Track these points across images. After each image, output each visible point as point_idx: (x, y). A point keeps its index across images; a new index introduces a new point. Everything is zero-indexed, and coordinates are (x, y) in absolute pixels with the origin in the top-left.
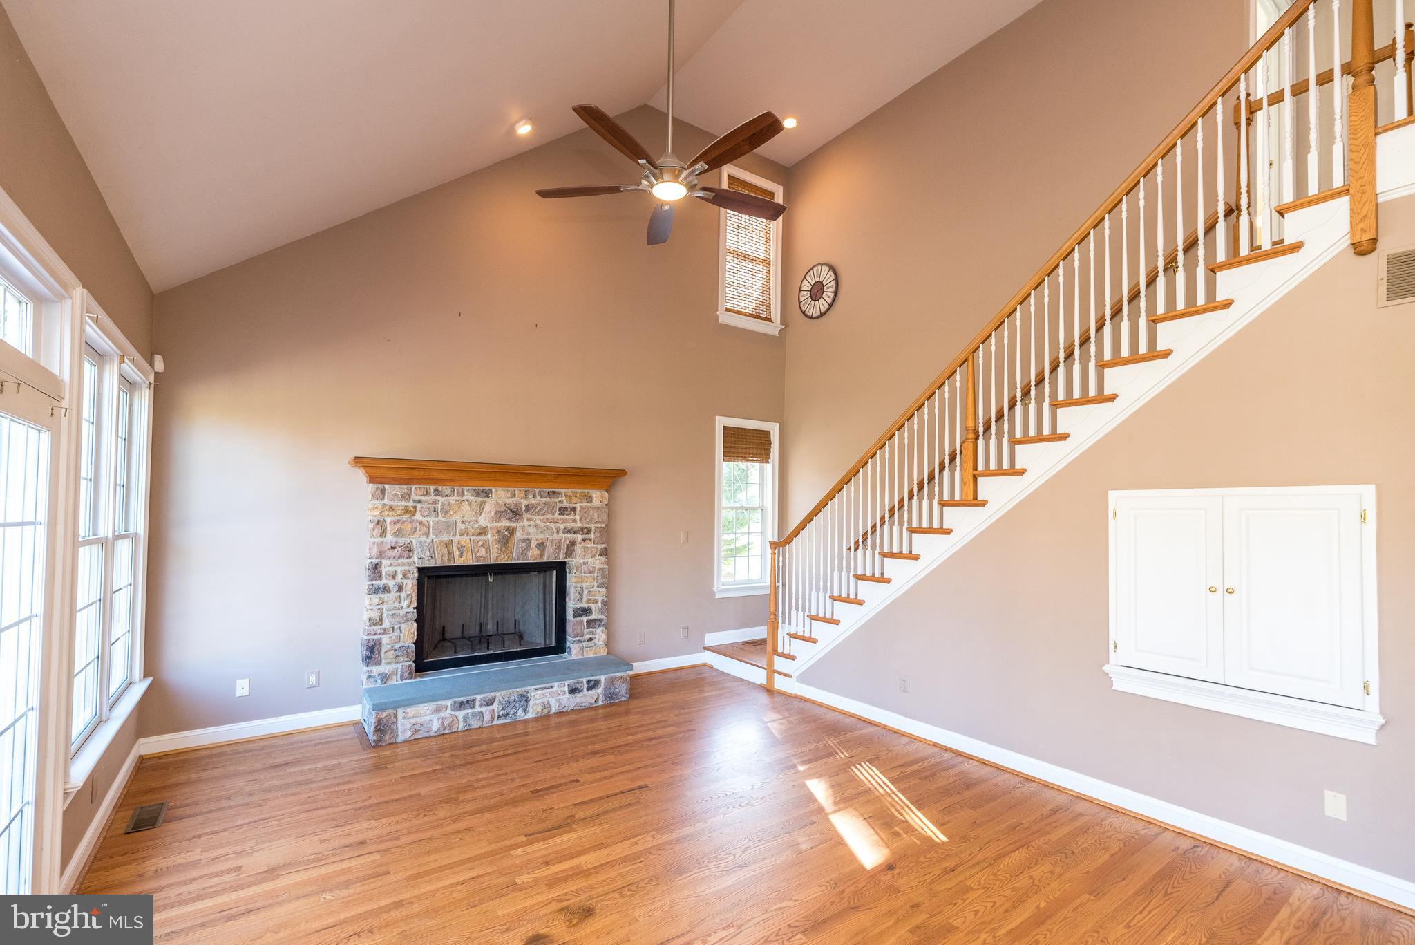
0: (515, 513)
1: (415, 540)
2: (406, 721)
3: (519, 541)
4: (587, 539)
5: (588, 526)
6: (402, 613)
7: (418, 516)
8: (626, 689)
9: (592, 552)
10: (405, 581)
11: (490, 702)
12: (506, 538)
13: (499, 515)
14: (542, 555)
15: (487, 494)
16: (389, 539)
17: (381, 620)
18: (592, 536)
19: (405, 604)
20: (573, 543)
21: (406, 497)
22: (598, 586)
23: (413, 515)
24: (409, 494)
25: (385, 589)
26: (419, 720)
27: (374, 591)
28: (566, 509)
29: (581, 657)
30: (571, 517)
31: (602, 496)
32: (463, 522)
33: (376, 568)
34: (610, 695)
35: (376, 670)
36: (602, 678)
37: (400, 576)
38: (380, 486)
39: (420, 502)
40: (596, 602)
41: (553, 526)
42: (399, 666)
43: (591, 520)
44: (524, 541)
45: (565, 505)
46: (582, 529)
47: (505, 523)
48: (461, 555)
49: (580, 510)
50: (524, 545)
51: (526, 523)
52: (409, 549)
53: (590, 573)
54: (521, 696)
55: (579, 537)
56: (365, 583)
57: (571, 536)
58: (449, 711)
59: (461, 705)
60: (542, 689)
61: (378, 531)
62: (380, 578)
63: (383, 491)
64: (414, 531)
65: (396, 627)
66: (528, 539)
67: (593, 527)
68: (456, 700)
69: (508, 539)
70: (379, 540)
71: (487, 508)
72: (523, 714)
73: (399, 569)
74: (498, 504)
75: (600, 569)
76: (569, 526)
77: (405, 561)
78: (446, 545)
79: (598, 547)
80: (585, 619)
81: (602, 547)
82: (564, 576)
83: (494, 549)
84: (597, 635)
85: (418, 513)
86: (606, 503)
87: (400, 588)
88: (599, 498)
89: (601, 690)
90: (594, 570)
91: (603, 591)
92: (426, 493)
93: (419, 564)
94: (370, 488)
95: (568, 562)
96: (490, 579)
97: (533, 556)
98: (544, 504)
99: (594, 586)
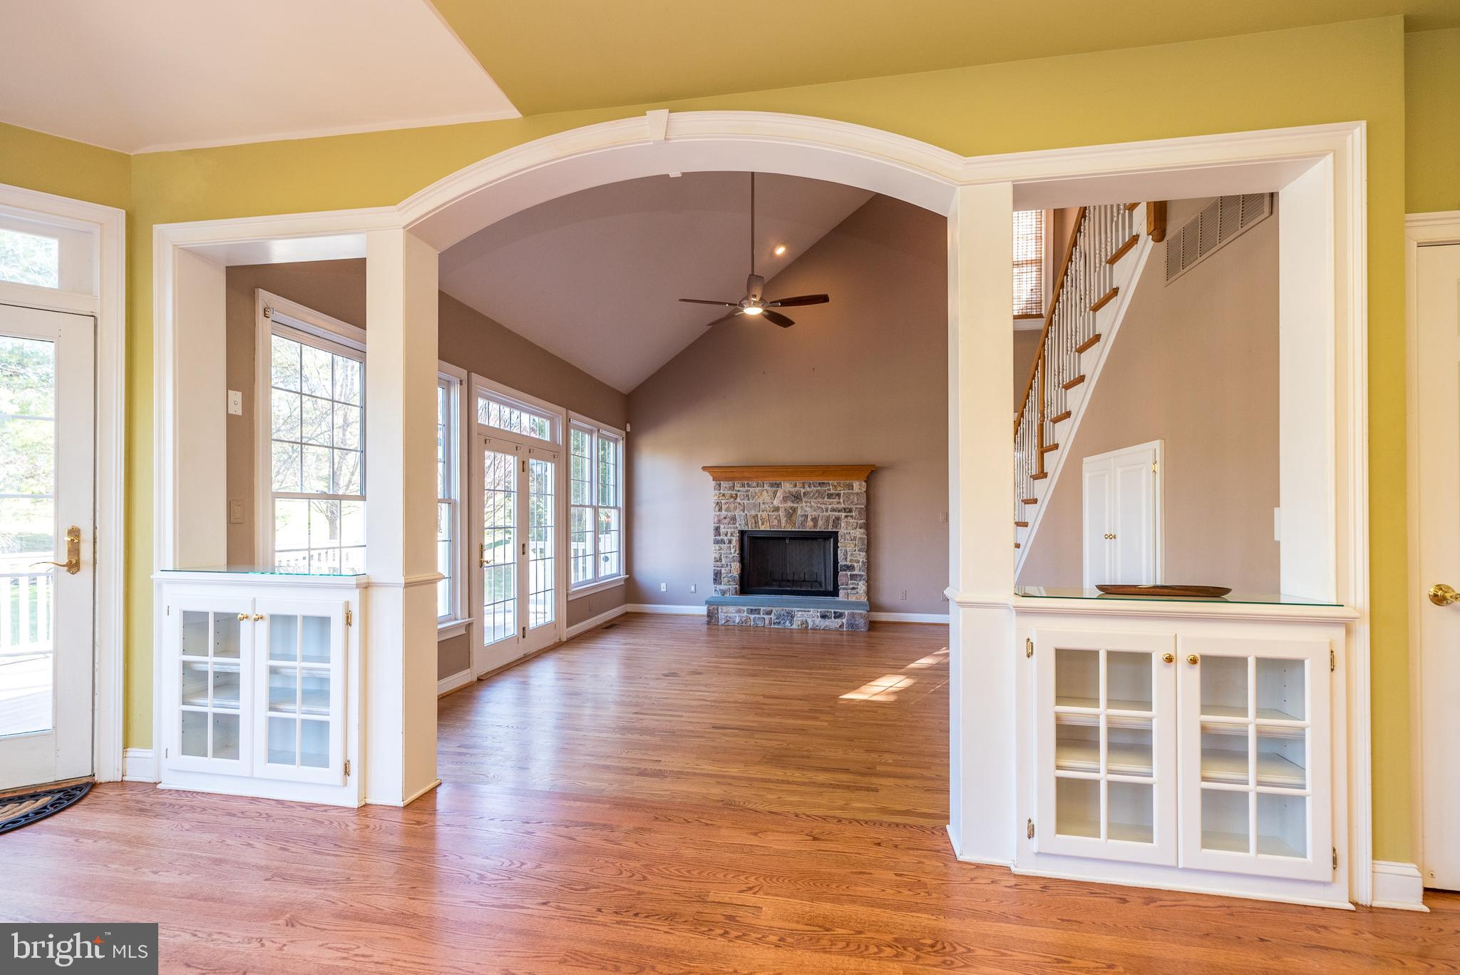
0: (797, 498)
1: (738, 513)
2: (722, 614)
3: (799, 516)
4: (849, 516)
5: (849, 507)
6: (731, 556)
7: (738, 500)
8: (865, 623)
9: (853, 525)
10: (732, 538)
11: (769, 613)
12: (791, 514)
13: (785, 499)
14: (815, 526)
15: (778, 485)
16: (724, 513)
17: (720, 559)
18: (853, 513)
19: (733, 551)
20: (838, 519)
21: (732, 488)
22: (859, 551)
23: (736, 499)
24: (734, 487)
25: (722, 542)
26: (729, 615)
27: (716, 542)
28: (832, 494)
29: (846, 600)
30: (837, 500)
31: (860, 485)
32: (763, 503)
33: (717, 529)
34: (851, 625)
35: (719, 587)
36: (846, 612)
37: (729, 534)
38: (718, 482)
39: (739, 491)
40: (858, 562)
41: (823, 506)
42: (731, 587)
43: (852, 503)
44: (802, 516)
45: (832, 491)
46: (845, 509)
47: (790, 504)
48: (763, 524)
49: (844, 496)
50: (803, 519)
51: (804, 504)
52: (734, 519)
53: (851, 540)
54: (788, 613)
55: (844, 514)
56: (713, 537)
57: (836, 514)
58: (745, 614)
59: (752, 611)
60: (802, 611)
61: (717, 508)
62: (720, 535)
63: (720, 485)
64: (735, 508)
65: (729, 564)
66: (806, 515)
67: (854, 507)
68: (749, 607)
69: (792, 515)
70: (718, 513)
71: (778, 494)
72: (790, 625)
73: (729, 530)
74: (785, 491)
75: (860, 538)
76: (835, 506)
77: (732, 526)
78: (754, 517)
79: (859, 522)
80: (849, 573)
81: (862, 521)
82: (836, 542)
83: (783, 521)
84: (859, 587)
85: (738, 498)
86: (865, 490)
87: (730, 542)
88: (858, 486)
89: (844, 621)
90: (855, 539)
91: (864, 554)
92: (743, 486)
93: (739, 528)
94: (713, 483)
95: (838, 532)
96: (787, 541)
97: (809, 526)
98: (816, 491)
99: (855, 550)
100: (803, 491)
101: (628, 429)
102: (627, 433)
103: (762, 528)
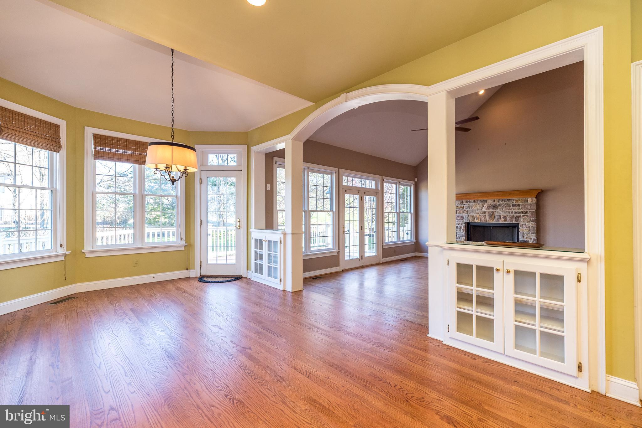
1: (464, 214)
3: (496, 216)
4: (525, 216)
5: (525, 211)
6: (461, 234)
7: (465, 209)
9: (527, 220)
10: (462, 226)
12: (492, 215)
13: (488, 208)
14: (505, 220)
15: (485, 201)
16: (458, 215)
18: (528, 214)
19: (462, 232)
20: (518, 217)
22: (531, 233)
23: (463, 208)
24: (463, 203)
28: (515, 205)
30: (518, 208)
31: (532, 200)
32: (477, 210)
37: (460, 224)
39: (465, 205)
40: (531, 239)
41: (510, 211)
43: (527, 209)
44: (498, 216)
45: (515, 203)
46: (523, 212)
48: (477, 219)
49: (522, 205)
51: (499, 210)
52: (462, 217)
53: (527, 228)
55: (522, 215)
57: (518, 215)
64: (463, 212)
65: (460, 237)
66: (500, 215)
67: (528, 211)
71: (485, 206)
73: (460, 222)
74: (488, 204)
75: (532, 227)
76: (517, 211)
77: (461, 220)
78: (472, 216)
79: (532, 218)
81: (534, 218)
82: (518, 228)
83: (488, 218)
86: (535, 202)
87: (461, 228)
88: (531, 200)
90: (529, 227)
91: (534, 235)
92: (467, 202)
93: (465, 221)
95: (519, 224)
96: (491, 228)
97: (502, 221)
98: (506, 204)
99: (529, 233)
100: (498, 203)
101: (416, 180)
102: (416, 182)
103: (477, 221)
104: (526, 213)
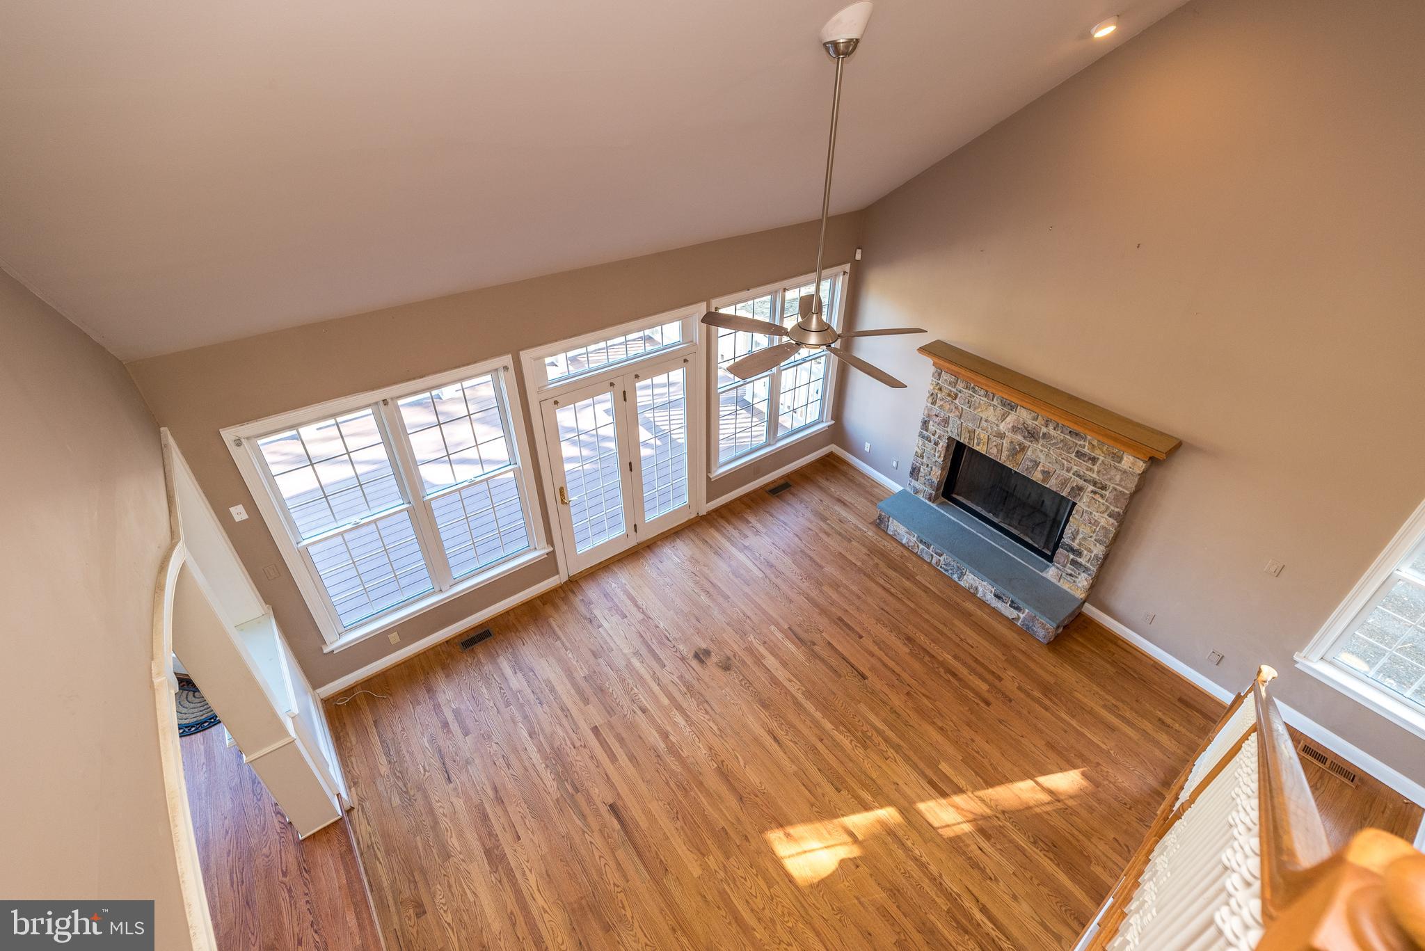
0: (1032, 435)
1: (953, 417)
3: (1028, 458)
4: (1099, 493)
5: (1104, 482)
6: (935, 459)
7: (957, 401)
9: (1101, 507)
10: (940, 441)
12: (1018, 449)
13: (1015, 429)
14: (1046, 480)
15: (1013, 407)
16: (937, 409)
17: (922, 456)
18: (1107, 493)
19: (937, 455)
20: (1080, 489)
21: (954, 384)
22: (1095, 540)
23: (955, 399)
24: (956, 384)
25: (929, 439)
27: (922, 436)
28: (1084, 455)
29: (1055, 581)
30: (1089, 464)
31: (1135, 464)
32: (986, 420)
33: (925, 424)
35: (914, 483)
36: (1028, 609)
37: (937, 436)
38: (939, 371)
39: (960, 391)
40: (1090, 551)
41: (1065, 463)
42: (926, 490)
43: (1111, 478)
44: (1031, 461)
45: (1086, 450)
46: (1096, 482)
48: (979, 444)
49: (1102, 464)
50: (1031, 464)
51: (1039, 448)
52: (946, 422)
53: (1092, 523)
55: (1091, 488)
56: (919, 429)
57: (1081, 482)
58: (915, 539)
59: (922, 543)
60: (975, 576)
61: (930, 400)
62: (927, 431)
63: (940, 374)
64: (951, 410)
65: (930, 465)
66: (1035, 462)
67: (1111, 486)
68: (923, 536)
69: (1019, 452)
70: (930, 406)
71: (1008, 419)
72: (958, 579)
73: (938, 431)
74: (1017, 420)
75: (1104, 528)
76: (1082, 471)
77: (943, 428)
78: (971, 431)
79: (1112, 508)
80: (1072, 556)
81: (1117, 510)
82: (1070, 514)
83: (1005, 453)
84: (1080, 577)
85: (958, 399)
86: (1139, 472)
87: (936, 444)
88: (1132, 464)
89: (1022, 616)
90: (1097, 524)
91: (1101, 548)
92: (968, 387)
93: (950, 434)
94: (933, 369)
95: (1075, 504)
97: (1037, 476)
98: (1062, 441)
99: (1091, 537)
101: (858, 257)
102: (855, 260)
103: (976, 449)
104: (1104, 488)
